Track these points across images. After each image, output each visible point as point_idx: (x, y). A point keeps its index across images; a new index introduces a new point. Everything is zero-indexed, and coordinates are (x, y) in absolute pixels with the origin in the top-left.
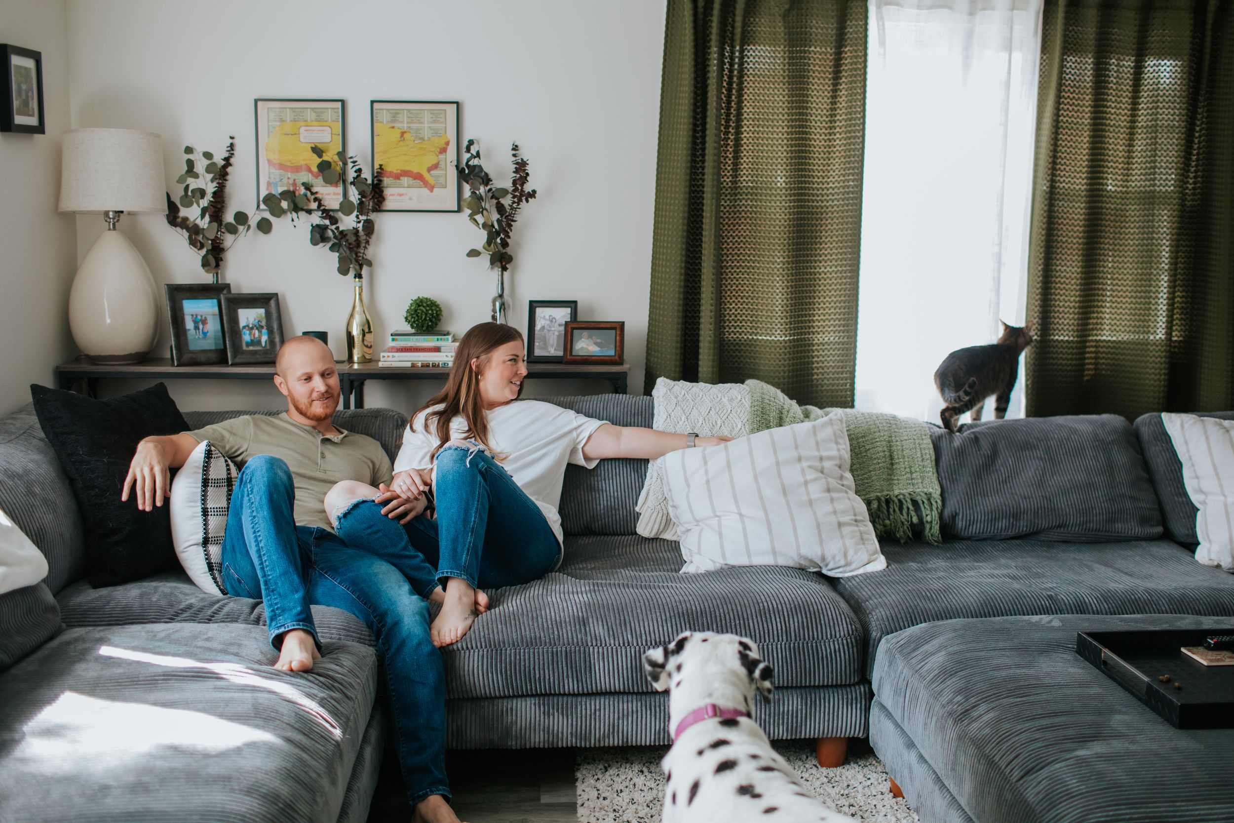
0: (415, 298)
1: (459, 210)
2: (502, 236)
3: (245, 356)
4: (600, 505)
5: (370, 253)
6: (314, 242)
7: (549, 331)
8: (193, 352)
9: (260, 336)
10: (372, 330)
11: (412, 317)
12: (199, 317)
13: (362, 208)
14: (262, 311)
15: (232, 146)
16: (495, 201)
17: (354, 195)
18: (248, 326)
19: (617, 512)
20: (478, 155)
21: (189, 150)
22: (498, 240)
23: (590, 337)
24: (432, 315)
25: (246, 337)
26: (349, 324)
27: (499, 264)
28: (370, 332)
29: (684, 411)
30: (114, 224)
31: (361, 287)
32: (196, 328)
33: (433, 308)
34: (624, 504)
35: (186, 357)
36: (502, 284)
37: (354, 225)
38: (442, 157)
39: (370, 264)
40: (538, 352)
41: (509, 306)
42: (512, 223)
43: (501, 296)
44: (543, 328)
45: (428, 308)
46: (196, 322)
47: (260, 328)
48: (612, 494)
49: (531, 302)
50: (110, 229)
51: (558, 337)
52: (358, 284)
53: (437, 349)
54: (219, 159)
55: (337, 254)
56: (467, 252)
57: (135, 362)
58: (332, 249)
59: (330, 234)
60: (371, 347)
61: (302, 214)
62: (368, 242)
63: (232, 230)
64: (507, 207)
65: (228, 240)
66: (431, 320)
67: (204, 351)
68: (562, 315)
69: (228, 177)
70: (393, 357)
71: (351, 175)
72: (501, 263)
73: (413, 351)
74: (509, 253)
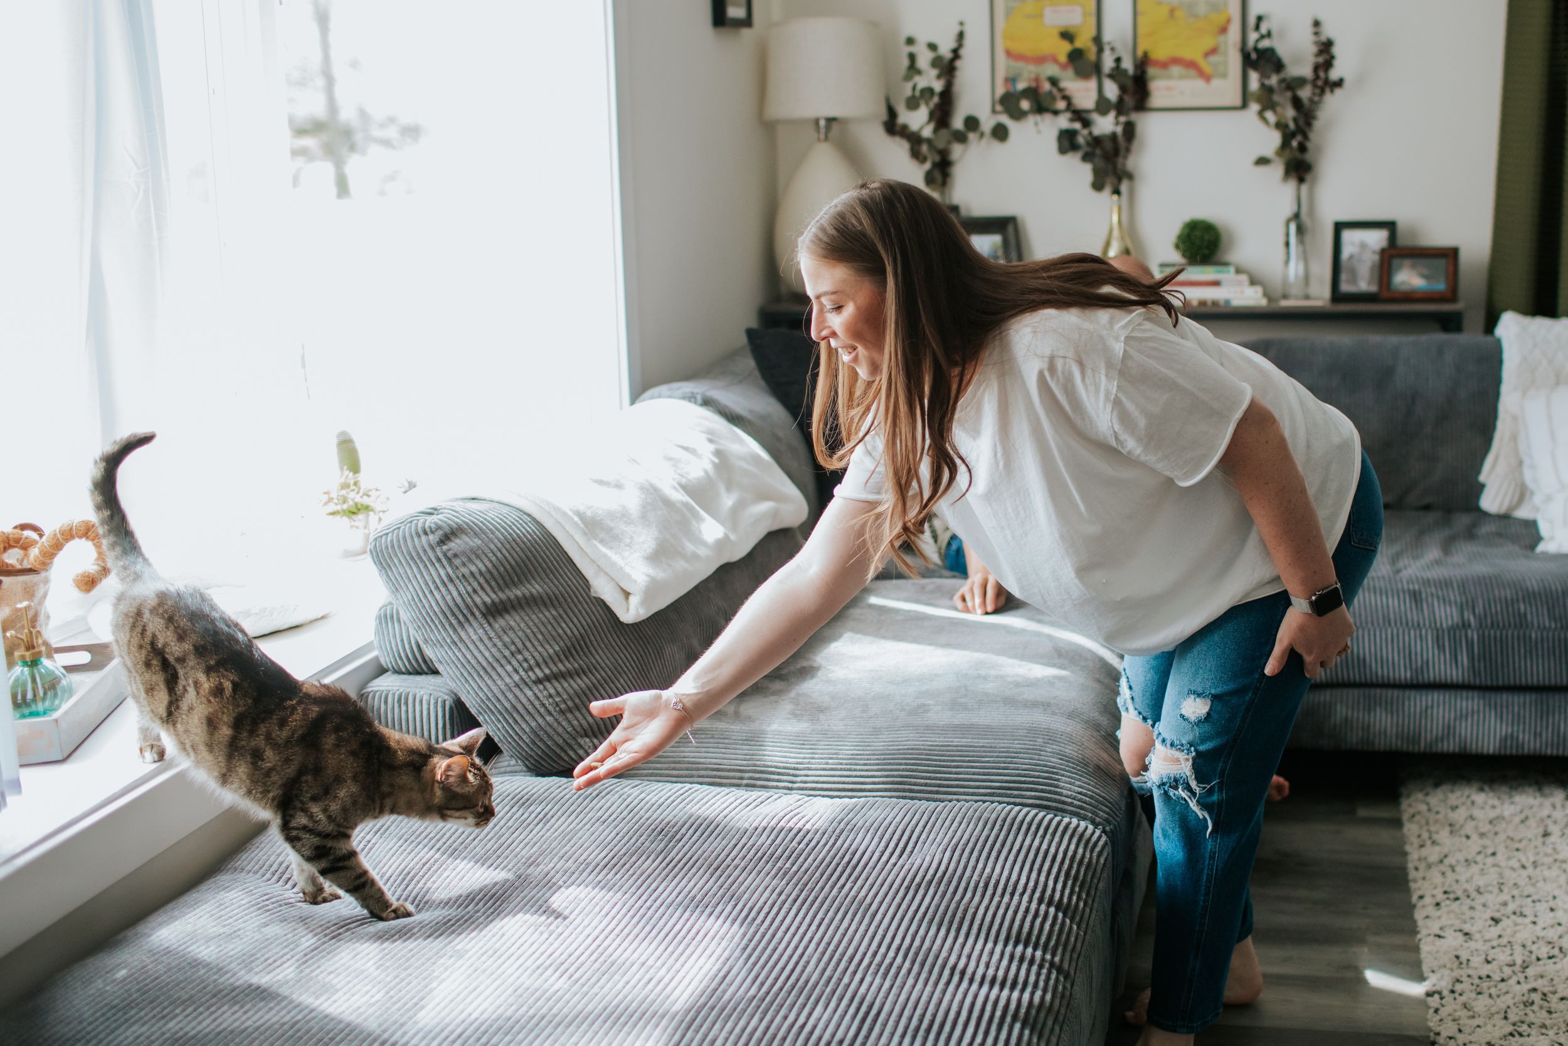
0: (1187, 220)
1: (1244, 105)
2: (1300, 138)
5: (1131, 163)
6: (1062, 150)
7: (1358, 260)
11: (1182, 245)
13: (1120, 108)
14: (998, 238)
15: (961, 36)
16: (1289, 94)
17: (1112, 91)
20: (1269, 34)
21: (910, 41)
22: (1295, 144)
23: (1413, 267)
24: (1209, 241)
27: (1295, 174)
30: (825, 134)
33: (1211, 232)
37: (1112, 128)
38: (1222, 38)
39: (1130, 177)
40: (1345, 287)
41: (1307, 229)
42: (1312, 121)
43: (1297, 216)
44: (1351, 257)
45: (1204, 233)
49: (1337, 224)
50: (819, 140)
51: (1372, 268)
52: (1116, 203)
53: (1216, 283)
54: (945, 50)
55: (1091, 166)
56: (1255, 159)
58: (1084, 159)
59: (1081, 140)
61: (1048, 117)
62: (1128, 150)
63: (961, 138)
64: (1306, 101)
65: (957, 150)
66: (1207, 246)
68: (1377, 239)
69: (957, 73)
71: (1108, 63)
72: (1298, 173)
73: (1186, 286)
74: (1308, 161)
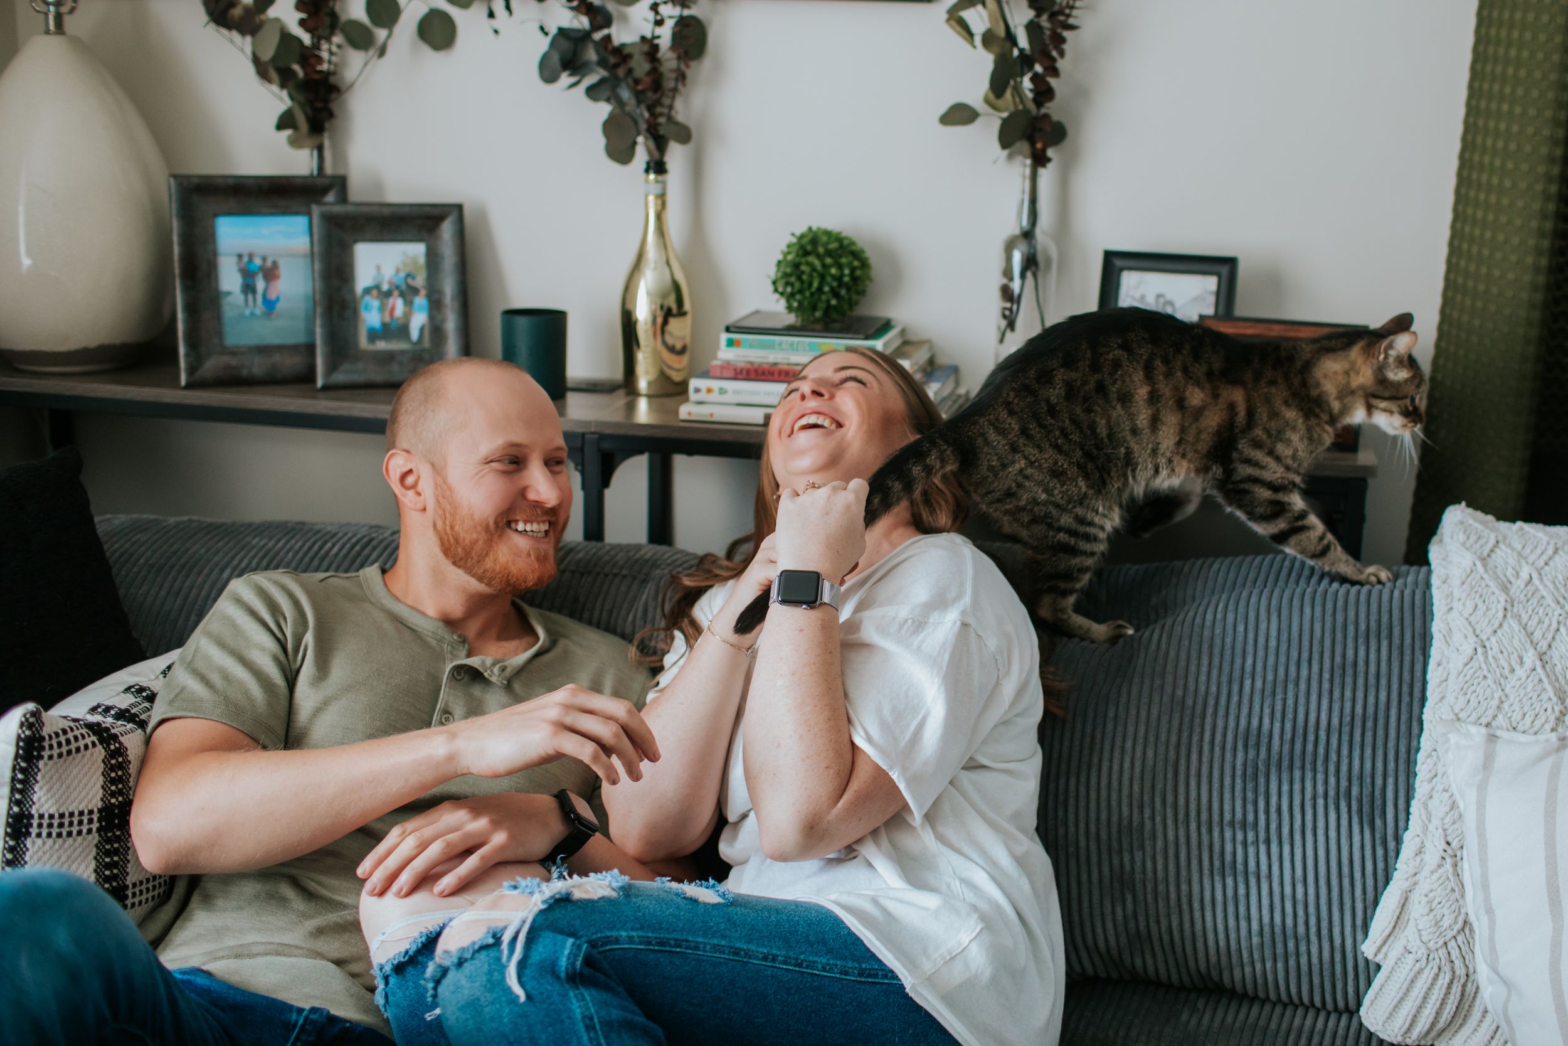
0: (801, 229)
2: (1038, 68)
3: (360, 365)
4: (1249, 919)
6: (548, 74)
8: (233, 352)
9: (407, 316)
10: (687, 306)
11: (787, 284)
12: (258, 262)
14: (418, 250)
18: (377, 287)
19: (1303, 948)
22: (1027, 83)
24: (839, 279)
25: (371, 316)
26: (629, 289)
27: (1025, 146)
28: (682, 313)
29: (1530, 635)
30: (59, 18)
31: (662, 197)
32: (249, 288)
33: (844, 260)
34: (1324, 924)
35: (212, 365)
36: (1033, 201)
37: (647, 30)
39: (684, 135)
41: (1049, 261)
42: (1066, 34)
43: (1028, 235)
45: (828, 261)
46: (247, 275)
47: (408, 292)
48: (1288, 890)
49: (1110, 257)
50: (47, 32)
52: (656, 189)
55: (604, 109)
56: (943, 108)
58: (592, 92)
59: (590, 53)
60: (682, 351)
62: (682, 77)
63: (362, 39)
66: (835, 293)
67: (264, 350)
68: (1196, 294)
70: (724, 390)
72: (1033, 144)
73: (776, 377)
74: (1055, 117)
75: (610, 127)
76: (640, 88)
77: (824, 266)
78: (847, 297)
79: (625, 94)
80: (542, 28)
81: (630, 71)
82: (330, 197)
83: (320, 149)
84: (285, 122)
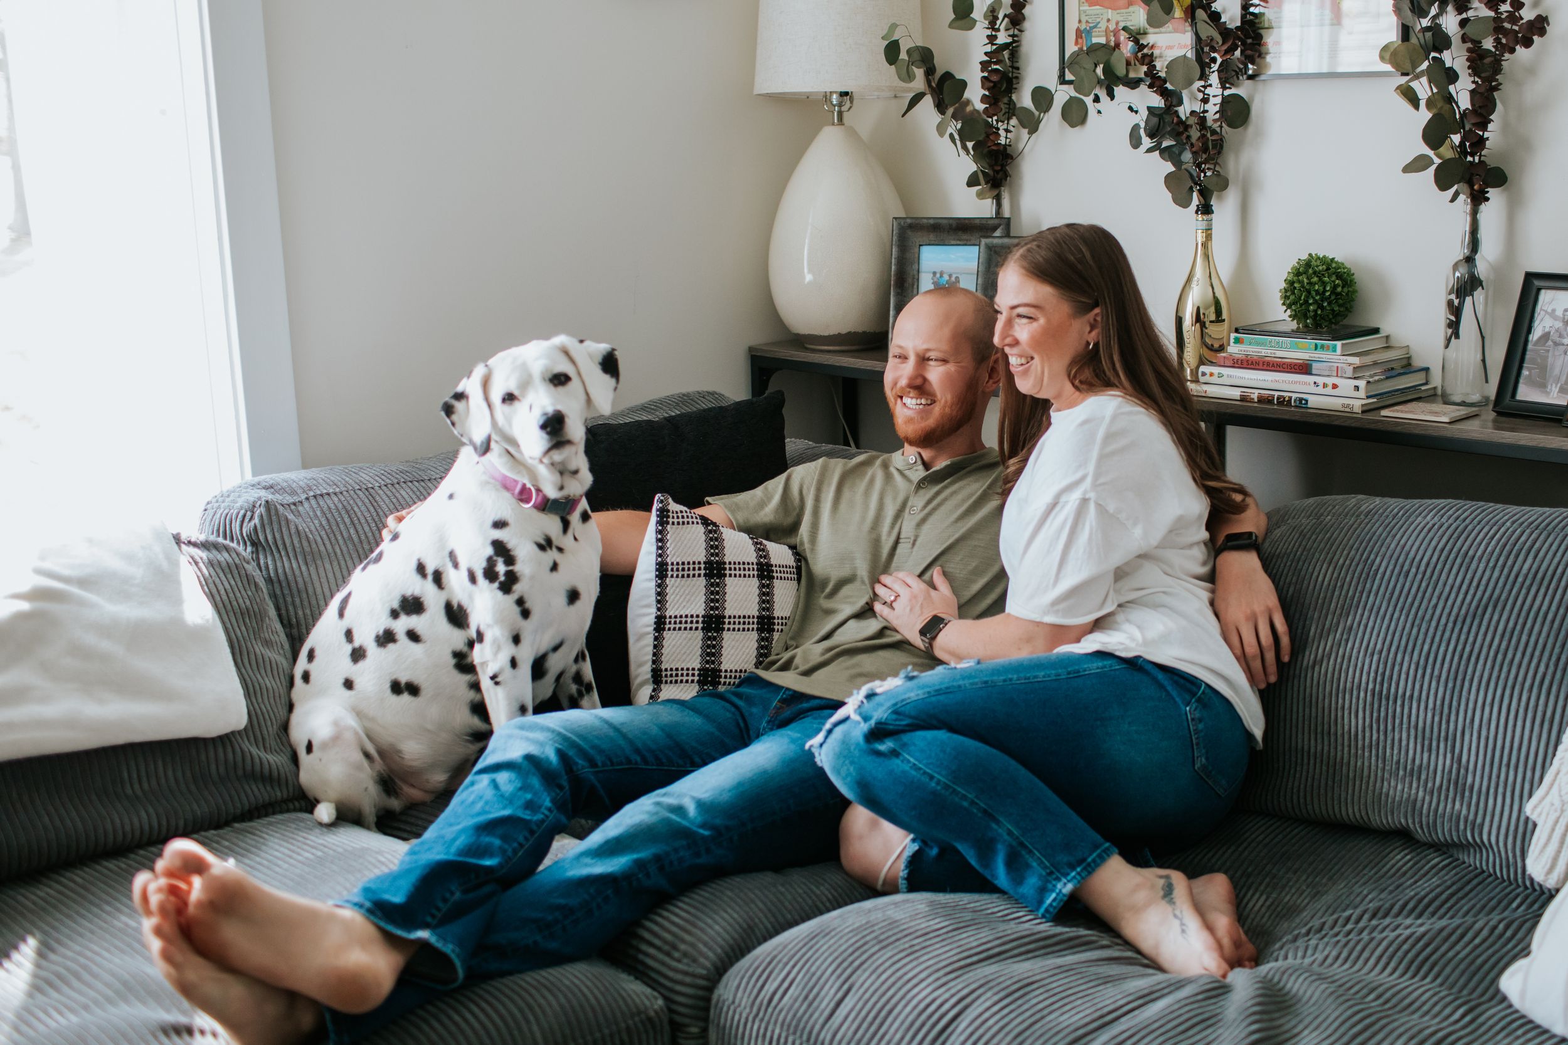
0: (1302, 256)
5: (1233, 164)
6: (1135, 142)
7: (1556, 344)
10: (1225, 315)
11: (1289, 298)
12: (946, 277)
16: (1465, 47)
26: (1180, 303)
27: (1464, 187)
30: (840, 114)
31: (1208, 232)
36: (1476, 233)
37: (1197, 107)
40: (1521, 393)
41: (1483, 282)
43: (1469, 260)
44: (1546, 336)
45: (1315, 279)
49: (1530, 277)
50: (833, 124)
53: (1304, 368)
55: (1168, 167)
57: (854, 348)
61: (1120, 91)
69: (1026, 25)
70: (1220, 376)
73: (1261, 367)
74: (1492, 163)
75: (1170, 180)
76: (1194, 149)
77: (1310, 283)
78: (1328, 308)
79: (1187, 156)
80: (1130, 108)
81: (1188, 137)
82: (998, 233)
83: (998, 199)
84: (972, 182)
